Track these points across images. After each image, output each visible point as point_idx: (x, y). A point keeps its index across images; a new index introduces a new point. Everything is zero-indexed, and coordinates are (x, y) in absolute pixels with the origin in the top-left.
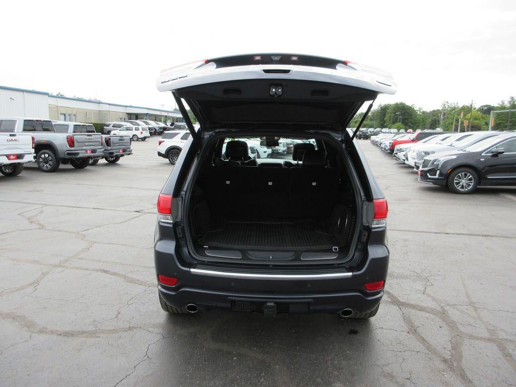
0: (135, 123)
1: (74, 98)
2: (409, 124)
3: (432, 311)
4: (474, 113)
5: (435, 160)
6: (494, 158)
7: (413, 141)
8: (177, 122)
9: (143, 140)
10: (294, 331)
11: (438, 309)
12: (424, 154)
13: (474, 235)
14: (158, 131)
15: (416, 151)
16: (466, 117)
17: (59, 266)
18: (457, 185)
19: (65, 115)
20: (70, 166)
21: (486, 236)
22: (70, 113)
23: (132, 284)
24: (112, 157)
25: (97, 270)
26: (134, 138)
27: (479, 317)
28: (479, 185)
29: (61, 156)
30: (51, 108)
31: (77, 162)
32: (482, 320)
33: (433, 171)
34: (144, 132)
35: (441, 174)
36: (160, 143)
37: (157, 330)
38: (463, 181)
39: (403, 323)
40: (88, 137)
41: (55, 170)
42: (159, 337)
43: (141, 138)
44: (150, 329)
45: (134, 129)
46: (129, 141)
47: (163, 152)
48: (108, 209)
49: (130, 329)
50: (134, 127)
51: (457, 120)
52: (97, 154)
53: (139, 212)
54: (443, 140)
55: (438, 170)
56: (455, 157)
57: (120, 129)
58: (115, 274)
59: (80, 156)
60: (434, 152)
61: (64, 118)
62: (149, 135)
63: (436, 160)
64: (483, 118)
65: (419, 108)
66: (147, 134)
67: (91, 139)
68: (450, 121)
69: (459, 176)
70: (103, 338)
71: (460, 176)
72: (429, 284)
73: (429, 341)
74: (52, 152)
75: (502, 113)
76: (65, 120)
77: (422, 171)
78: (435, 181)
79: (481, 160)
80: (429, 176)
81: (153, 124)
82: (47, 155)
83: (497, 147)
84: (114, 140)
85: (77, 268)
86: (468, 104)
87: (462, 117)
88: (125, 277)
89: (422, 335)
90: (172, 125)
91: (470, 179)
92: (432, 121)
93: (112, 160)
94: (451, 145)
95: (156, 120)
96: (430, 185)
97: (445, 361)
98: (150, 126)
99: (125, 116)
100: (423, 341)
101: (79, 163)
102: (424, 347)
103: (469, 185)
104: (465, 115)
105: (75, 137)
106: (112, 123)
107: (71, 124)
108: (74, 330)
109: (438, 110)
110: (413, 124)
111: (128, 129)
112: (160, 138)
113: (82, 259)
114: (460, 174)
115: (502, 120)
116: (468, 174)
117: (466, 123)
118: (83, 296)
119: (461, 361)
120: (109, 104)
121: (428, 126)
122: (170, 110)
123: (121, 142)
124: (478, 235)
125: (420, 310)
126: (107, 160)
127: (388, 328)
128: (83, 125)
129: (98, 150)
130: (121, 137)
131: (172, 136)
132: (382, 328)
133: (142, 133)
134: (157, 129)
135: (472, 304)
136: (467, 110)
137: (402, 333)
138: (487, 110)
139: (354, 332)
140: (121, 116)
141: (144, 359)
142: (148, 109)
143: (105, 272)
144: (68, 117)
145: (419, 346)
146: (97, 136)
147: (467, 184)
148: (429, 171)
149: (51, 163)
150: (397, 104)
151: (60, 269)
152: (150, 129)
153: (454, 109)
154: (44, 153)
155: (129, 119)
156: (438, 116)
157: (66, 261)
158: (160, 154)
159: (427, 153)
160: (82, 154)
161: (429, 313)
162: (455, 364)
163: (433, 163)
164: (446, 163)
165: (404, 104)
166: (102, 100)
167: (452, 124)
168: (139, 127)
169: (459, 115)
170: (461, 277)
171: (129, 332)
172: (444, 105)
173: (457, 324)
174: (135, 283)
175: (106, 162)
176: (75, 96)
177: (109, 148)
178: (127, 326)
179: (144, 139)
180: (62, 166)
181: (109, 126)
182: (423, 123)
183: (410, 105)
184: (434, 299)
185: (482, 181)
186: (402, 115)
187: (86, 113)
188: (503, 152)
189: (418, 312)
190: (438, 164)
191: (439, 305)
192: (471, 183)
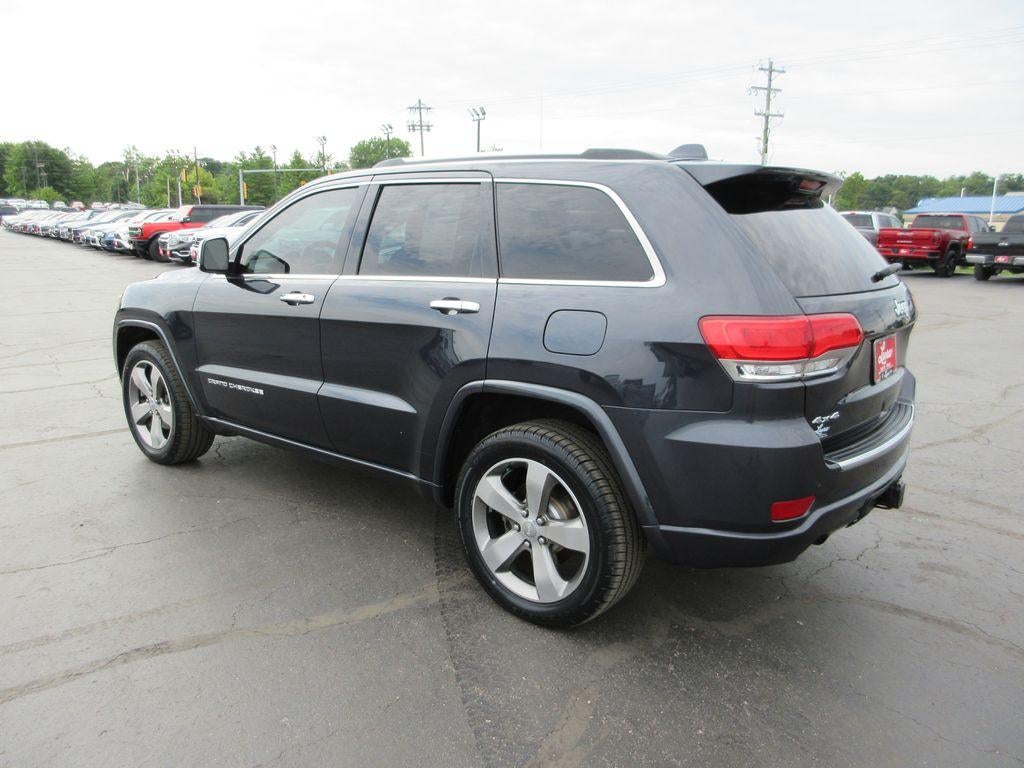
51: (173, 186)
65: (81, 157)
87: (183, 179)
92: (116, 184)
109: (118, 163)
110: (74, 189)
117: (199, 192)
121: (109, 195)
165: (46, 146)
167: (165, 191)
172: (128, 153)
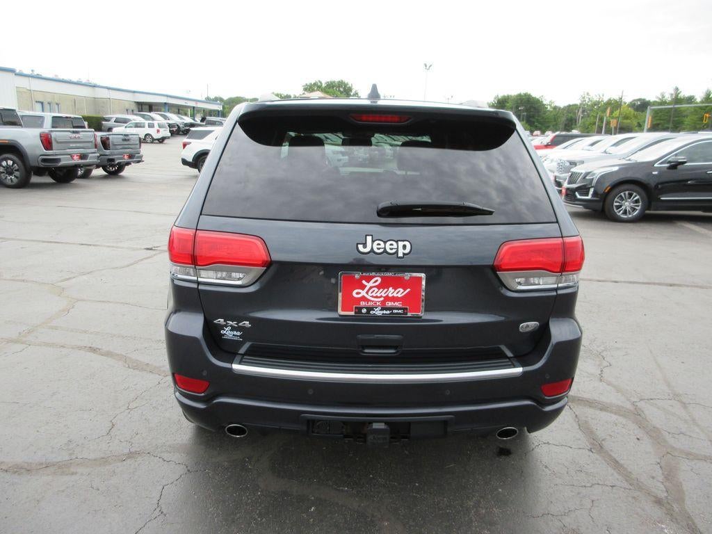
0: (146, 117)
1: (55, 78)
2: (536, 124)
3: (619, 411)
4: (624, 109)
5: (587, 174)
6: (671, 171)
7: (547, 146)
8: (211, 116)
9: (160, 142)
10: (407, 452)
11: (628, 407)
12: (568, 164)
13: (654, 284)
14: (182, 129)
15: (555, 160)
16: (614, 115)
17: (15, 341)
18: (617, 209)
19: (42, 103)
20: (49, 180)
21: (671, 285)
22: (49, 100)
23: (137, 372)
24: (113, 166)
25: (80, 348)
26: (148, 140)
27: (694, 420)
28: (649, 209)
29: (33, 163)
30: (20, 92)
31: (58, 172)
32: (698, 426)
33: (584, 189)
34: (161, 130)
35: (595, 194)
36: (185, 145)
37: (178, 457)
38: (627, 203)
39: (580, 435)
40: (74, 135)
41: (24, 184)
42: (181, 470)
43: (158, 140)
44: (166, 456)
45: (147, 125)
46: (138, 142)
47: (190, 159)
48: (104, 246)
49: (131, 455)
50: (147, 122)
51: (601, 120)
52: (88, 161)
53: (151, 249)
54: (593, 144)
55: (592, 187)
56: (616, 169)
57: (126, 125)
58: (109, 354)
59: (62, 163)
60: (582, 162)
61: (41, 108)
62: (170, 134)
63: (590, 173)
64: (636, 117)
65: (550, 102)
66: (166, 132)
67: (79, 138)
68: (592, 120)
69: (621, 196)
70: (82, 474)
71: (623, 196)
72: (605, 363)
73: (625, 466)
74: (18, 157)
75: (661, 110)
76: (43, 111)
77: (568, 189)
78: (586, 203)
79: (654, 173)
80: (579, 197)
81: (175, 119)
82: (10, 163)
83: (676, 155)
84: (115, 140)
85: (47, 345)
86: (616, 97)
87: (608, 115)
88: (124, 359)
89: (612, 453)
90: (203, 120)
91: (637, 201)
92: (567, 119)
93: (114, 170)
94: (605, 152)
95: (179, 113)
96: (580, 209)
97: (658, 502)
98: (170, 122)
99: (134, 107)
100: (616, 464)
101: (61, 174)
102: (620, 477)
103: (634, 210)
104: (612, 112)
105: (53, 135)
106: (115, 116)
107: (48, 116)
108: (30, 461)
109: (575, 105)
110: (540, 123)
111: (137, 125)
112: (185, 139)
113: (56, 328)
114: (622, 194)
115: (661, 120)
116: (635, 194)
117: (613, 124)
118: (54, 394)
119: (683, 500)
120: (109, 88)
121: (561, 126)
122: (200, 99)
123: (126, 143)
124: (660, 284)
125: (601, 410)
126: (105, 169)
127: (557, 443)
128: (67, 117)
129: (90, 155)
130: (125, 135)
131: (202, 135)
132: (548, 443)
133: (158, 131)
134: (181, 126)
135: (676, 396)
136: (615, 105)
137: (581, 450)
138: (642, 106)
139: (505, 452)
140: (127, 106)
141: (154, 516)
142: (167, 96)
143: (93, 350)
144: (47, 106)
145: (613, 476)
146: (88, 134)
147: (631, 208)
148: (578, 189)
149: (17, 173)
150: (520, 95)
151: (18, 347)
152: (170, 126)
153: (596, 103)
154: (6, 159)
155: (139, 111)
156: (575, 113)
157: (29, 332)
158: (185, 162)
159: (573, 164)
160: (65, 161)
161: (615, 414)
162: (676, 507)
163: (584, 178)
164: (603, 177)
165: (530, 95)
166: (98, 83)
167: (595, 123)
168: (155, 122)
169: (604, 111)
170: (651, 352)
171: (128, 461)
172: (584, 98)
173: (663, 432)
174: (143, 370)
175: (105, 173)
176: (56, 76)
177: (107, 152)
178: (126, 451)
179: (161, 140)
180: (35, 179)
181: (109, 121)
182: (554, 123)
183: (538, 97)
184: (618, 390)
185: (653, 203)
186: (527, 110)
187: (75, 101)
188: (685, 162)
189: (598, 412)
190: (593, 179)
191: (628, 400)
192: (638, 206)
